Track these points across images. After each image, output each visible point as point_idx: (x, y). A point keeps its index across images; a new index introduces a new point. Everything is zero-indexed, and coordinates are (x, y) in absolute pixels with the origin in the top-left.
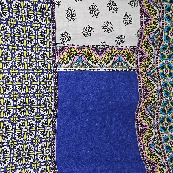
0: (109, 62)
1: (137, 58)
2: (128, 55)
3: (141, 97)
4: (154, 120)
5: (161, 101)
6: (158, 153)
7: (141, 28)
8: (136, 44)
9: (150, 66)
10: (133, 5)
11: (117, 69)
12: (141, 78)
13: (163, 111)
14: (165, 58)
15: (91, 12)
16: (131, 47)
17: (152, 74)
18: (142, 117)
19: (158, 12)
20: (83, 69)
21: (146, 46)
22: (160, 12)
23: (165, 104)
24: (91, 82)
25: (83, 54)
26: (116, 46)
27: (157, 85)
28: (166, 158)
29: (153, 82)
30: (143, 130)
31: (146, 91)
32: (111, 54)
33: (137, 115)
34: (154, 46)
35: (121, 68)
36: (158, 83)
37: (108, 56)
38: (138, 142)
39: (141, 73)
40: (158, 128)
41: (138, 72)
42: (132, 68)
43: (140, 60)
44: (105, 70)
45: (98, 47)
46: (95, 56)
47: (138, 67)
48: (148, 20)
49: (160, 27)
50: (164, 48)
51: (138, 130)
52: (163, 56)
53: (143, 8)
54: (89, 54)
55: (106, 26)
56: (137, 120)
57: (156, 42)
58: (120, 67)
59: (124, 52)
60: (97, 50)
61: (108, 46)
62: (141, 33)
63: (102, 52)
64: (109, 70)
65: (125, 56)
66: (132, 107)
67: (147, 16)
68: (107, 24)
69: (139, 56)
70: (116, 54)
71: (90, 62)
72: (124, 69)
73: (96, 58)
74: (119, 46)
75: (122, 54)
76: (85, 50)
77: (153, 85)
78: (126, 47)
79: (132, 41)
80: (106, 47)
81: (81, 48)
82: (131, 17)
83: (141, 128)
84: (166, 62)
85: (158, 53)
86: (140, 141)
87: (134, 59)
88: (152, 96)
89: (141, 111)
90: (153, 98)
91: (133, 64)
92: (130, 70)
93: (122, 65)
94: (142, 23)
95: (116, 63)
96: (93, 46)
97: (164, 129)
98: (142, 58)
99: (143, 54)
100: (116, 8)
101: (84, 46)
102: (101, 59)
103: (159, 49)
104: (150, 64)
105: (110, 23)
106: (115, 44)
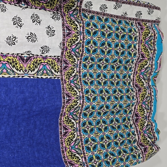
0: (34, 70)
1: (61, 66)
2: (52, 63)
3: (64, 103)
4: (77, 123)
5: (82, 106)
6: (78, 154)
7: (64, 40)
8: (60, 55)
9: (73, 74)
10: (55, 18)
11: (42, 76)
12: (65, 85)
13: (85, 115)
14: (86, 67)
15: (15, 23)
16: (55, 56)
17: (75, 82)
18: (66, 120)
19: (78, 26)
20: (6, 76)
21: (69, 56)
22: (81, 26)
23: (87, 109)
24: (15, 88)
25: (8, 61)
26: (41, 55)
27: (80, 92)
28: (85, 158)
29: (75, 89)
30: (66, 133)
31: (69, 96)
32: (36, 63)
33: (61, 119)
34: (76, 56)
35: (45, 76)
36: (80, 90)
37: (33, 64)
38: (61, 144)
39: (65, 80)
40: (80, 131)
41: (62, 80)
42: (56, 76)
43: (64, 69)
44: (30, 77)
45: (23, 56)
46: (20, 64)
47: (62, 75)
48: (69, 34)
49: (81, 40)
50: (86, 59)
51: (61, 133)
52: (85, 66)
53: (65, 23)
54: (13, 62)
55: (30, 36)
56: (61, 124)
57: (78, 53)
58: (44, 74)
59: (49, 61)
60: (22, 58)
61: (33, 55)
62: (64, 44)
63: (27, 60)
64: (34, 77)
65: (50, 65)
66: (56, 112)
67: (69, 30)
68: (31, 34)
69: (63, 65)
70: (41, 63)
71: (14, 69)
72: (49, 77)
73: (20, 66)
74: (44, 55)
75: (47, 63)
76: (9, 58)
77: (76, 91)
78: (51, 56)
79: (55, 51)
80: (31, 55)
81: (6, 56)
82: (54, 29)
83: (64, 131)
84: (88, 71)
85: (80, 63)
86: (62, 143)
87: (58, 68)
88: (75, 102)
89: (64, 115)
90: (75, 103)
91: (57, 73)
92: (55, 78)
93: (47, 73)
94: (64, 35)
95: (41, 71)
96: (18, 54)
97: (85, 131)
98: (66, 67)
99: (66, 63)
100: (39, 20)
101: (8, 54)
102: (25, 66)
103: (81, 59)
104: (73, 72)
105: (33, 34)
106: (39, 53)
